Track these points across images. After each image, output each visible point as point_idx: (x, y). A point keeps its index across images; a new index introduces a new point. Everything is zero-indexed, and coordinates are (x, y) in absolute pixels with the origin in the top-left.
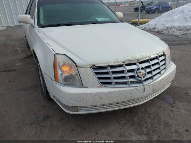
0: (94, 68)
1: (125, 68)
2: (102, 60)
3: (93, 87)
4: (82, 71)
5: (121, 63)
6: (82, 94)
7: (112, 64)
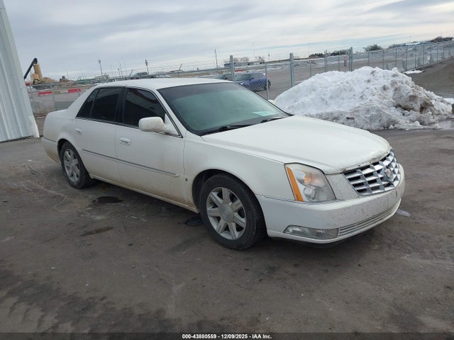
0: (346, 173)
1: (374, 169)
2: (351, 163)
3: (351, 198)
4: (332, 179)
5: (368, 164)
6: (344, 209)
7: (362, 165)
